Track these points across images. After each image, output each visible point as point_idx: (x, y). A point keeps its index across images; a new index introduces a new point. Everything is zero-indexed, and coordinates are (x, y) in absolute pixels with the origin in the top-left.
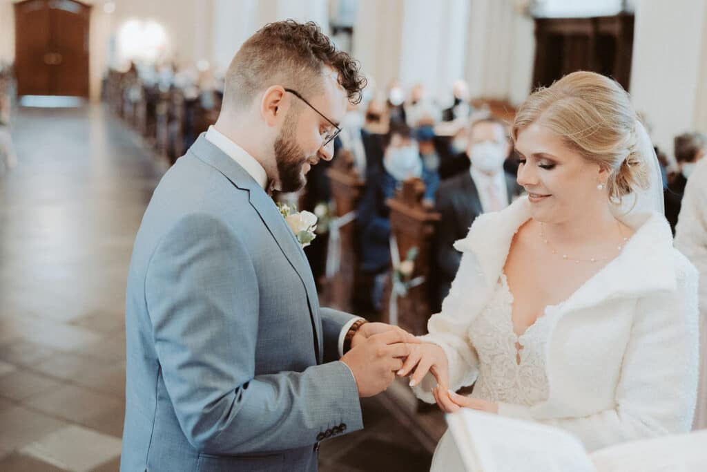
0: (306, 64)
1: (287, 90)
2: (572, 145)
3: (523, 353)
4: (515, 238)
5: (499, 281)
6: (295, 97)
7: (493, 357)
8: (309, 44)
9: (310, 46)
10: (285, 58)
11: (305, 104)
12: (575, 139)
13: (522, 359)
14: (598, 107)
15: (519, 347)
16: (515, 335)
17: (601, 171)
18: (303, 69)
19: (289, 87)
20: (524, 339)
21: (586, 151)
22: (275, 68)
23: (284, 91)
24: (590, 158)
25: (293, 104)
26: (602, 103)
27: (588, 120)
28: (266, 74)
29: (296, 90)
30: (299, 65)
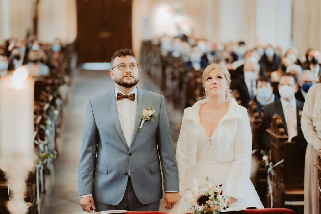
13: (212, 144)
16: (208, 138)
20: (211, 139)
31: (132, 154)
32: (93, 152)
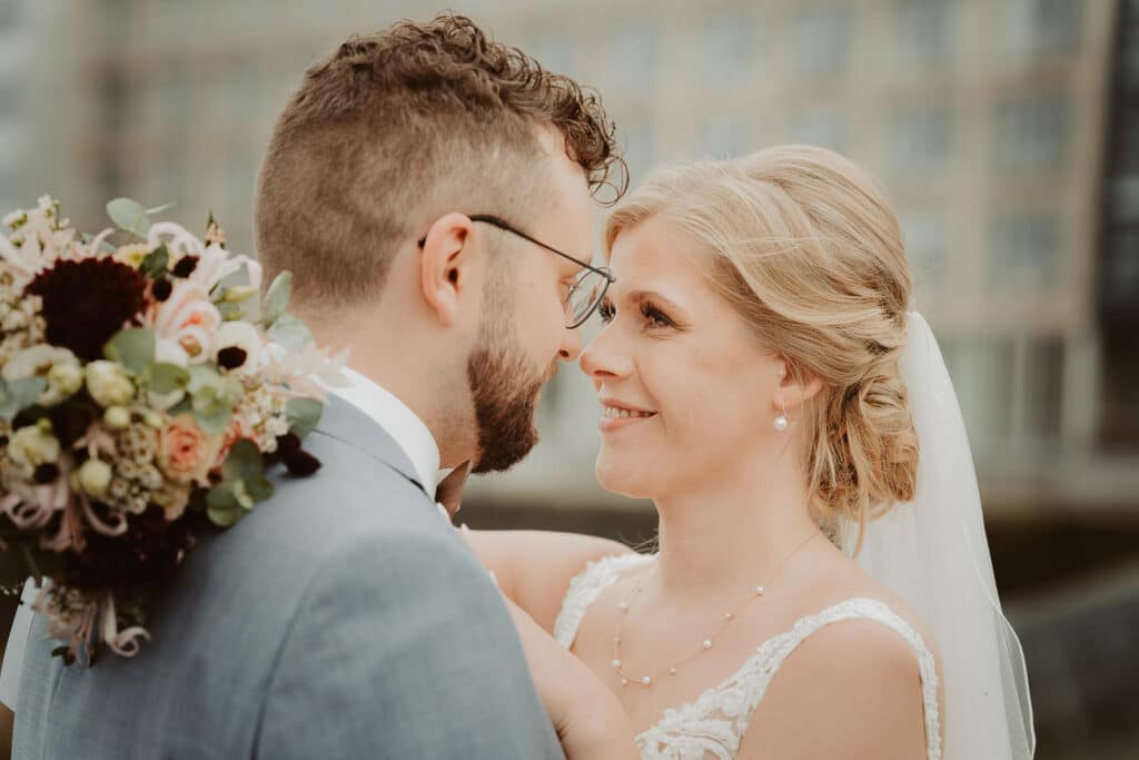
0: (498, 141)
1: (474, 219)
6: (495, 231)
8: (489, 83)
9: (495, 89)
10: (445, 140)
11: (523, 240)
18: (496, 154)
19: (477, 211)
22: (424, 173)
23: (465, 222)
25: (493, 253)
28: (406, 193)
29: (495, 213)
30: (483, 146)
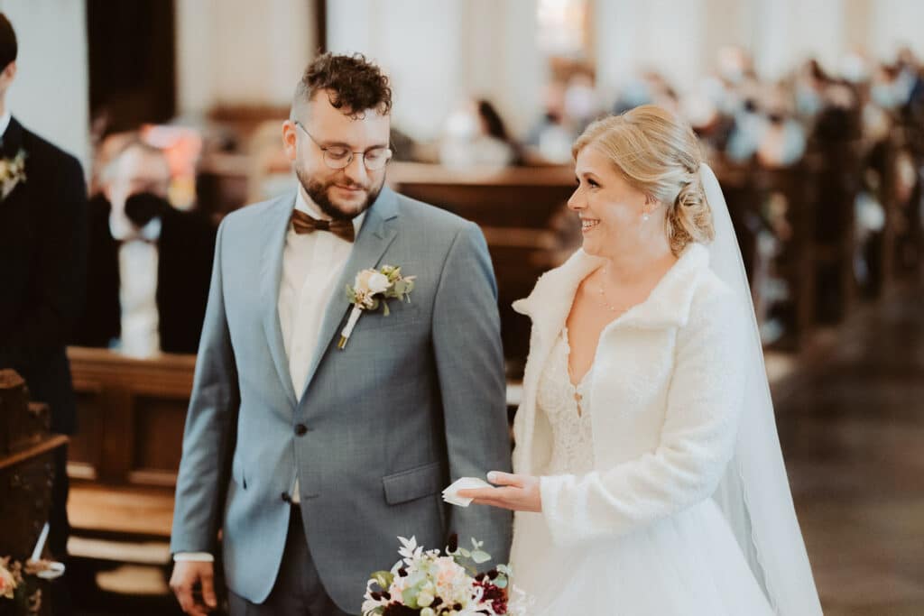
1: (296, 123)
2: (616, 168)
3: (583, 403)
4: (580, 290)
5: (561, 334)
7: (558, 414)
12: (619, 163)
13: (583, 410)
14: (647, 135)
15: (578, 397)
16: (572, 386)
17: (647, 203)
20: (581, 389)
21: (631, 178)
24: (637, 186)
26: (652, 132)
27: (636, 145)
31: (308, 426)
32: (220, 404)
